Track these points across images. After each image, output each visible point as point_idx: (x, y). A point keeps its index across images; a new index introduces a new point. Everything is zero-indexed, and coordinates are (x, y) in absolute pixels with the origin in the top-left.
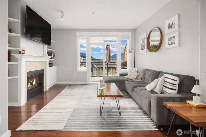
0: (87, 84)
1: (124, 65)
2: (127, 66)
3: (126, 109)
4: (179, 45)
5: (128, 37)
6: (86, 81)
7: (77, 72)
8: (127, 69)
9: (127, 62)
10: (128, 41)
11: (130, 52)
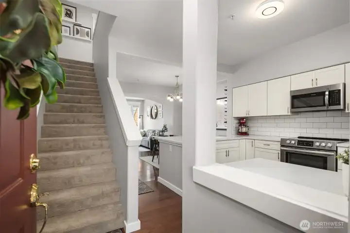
4: (162, 117)
10: (138, 109)
11: (140, 118)
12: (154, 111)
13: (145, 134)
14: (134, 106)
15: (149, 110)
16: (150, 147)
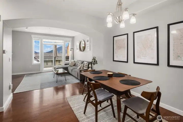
0: (41, 73)
1: (67, 58)
2: (69, 59)
3: (68, 79)
4: (90, 50)
5: (69, 41)
6: (40, 71)
7: (32, 64)
8: (69, 60)
9: (69, 56)
10: (70, 43)
11: (71, 50)
12: (83, 45)
13: (75, 64)
14: (66, 41)
15: (78, 44)
16: (79, 78)
